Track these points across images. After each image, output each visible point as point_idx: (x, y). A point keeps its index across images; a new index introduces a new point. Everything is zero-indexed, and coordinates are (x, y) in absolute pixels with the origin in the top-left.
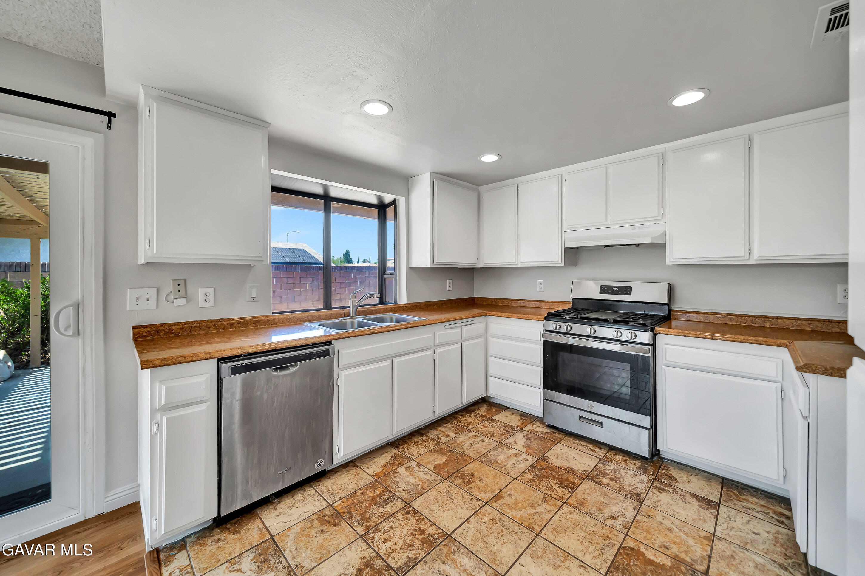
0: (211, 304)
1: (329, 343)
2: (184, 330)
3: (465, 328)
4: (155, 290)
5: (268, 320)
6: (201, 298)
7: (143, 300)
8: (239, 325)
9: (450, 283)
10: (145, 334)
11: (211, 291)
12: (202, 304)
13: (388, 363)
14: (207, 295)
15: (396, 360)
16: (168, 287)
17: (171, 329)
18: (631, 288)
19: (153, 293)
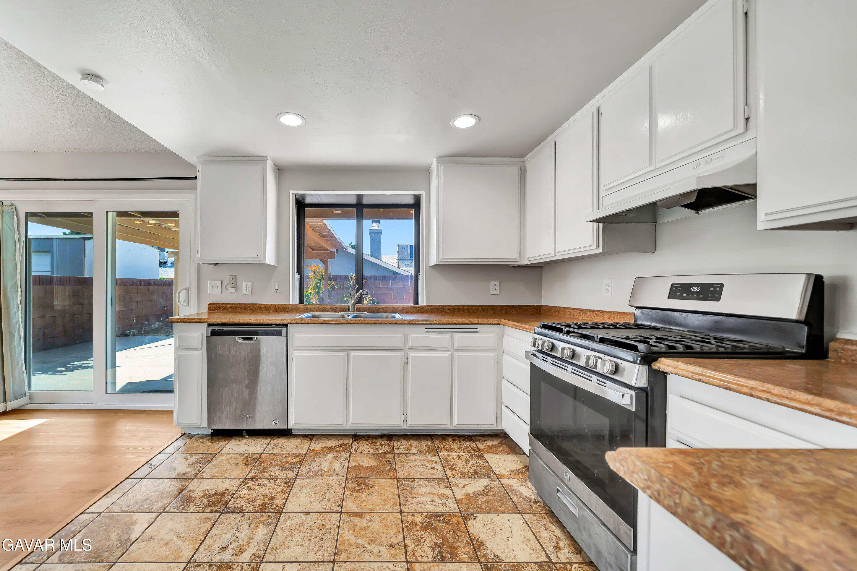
0: (250, 293)
1: (286, 325)
2: (232, 309)
3: (457, 336)
4: (220, 281)
5: (284, 308)
6: (244, 288)
7: (215, 287)
8: (265, 309)
9: (495, 286)
10: (213, 308)
11: (250, 284)
12: (244, 292)
13: (343, 354)
14: (247, 286)
15: (352, 354)
16: (227, 281)
17: (225, 307)
18: (721, 286)
19: (219, 283)
